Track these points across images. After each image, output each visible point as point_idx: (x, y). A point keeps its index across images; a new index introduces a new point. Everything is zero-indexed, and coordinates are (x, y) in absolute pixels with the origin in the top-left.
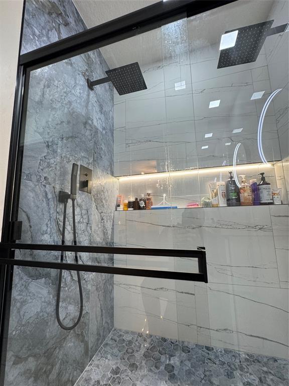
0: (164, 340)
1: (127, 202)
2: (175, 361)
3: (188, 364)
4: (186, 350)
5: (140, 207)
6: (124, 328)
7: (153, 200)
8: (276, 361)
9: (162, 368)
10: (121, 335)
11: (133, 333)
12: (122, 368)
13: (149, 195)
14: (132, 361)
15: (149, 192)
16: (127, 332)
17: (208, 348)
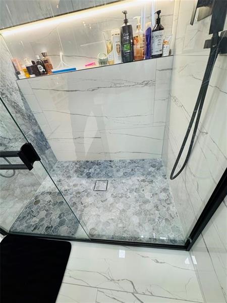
0: (88, 162)
1: (24, 67)
2: (92, 170)
3: (99, 170)
4: (99, 164)
5: (40, 72)
6: (64, 160)
7: (51, 61)
8: (144, 160)
9: (84, 174)
10: (62, 164)
11: (70, 162)
12: (63, 179)
13: (44, 55)
14: (68, 175)
15: (44, 51)
16: (66, 162)
17: (110, 161)
